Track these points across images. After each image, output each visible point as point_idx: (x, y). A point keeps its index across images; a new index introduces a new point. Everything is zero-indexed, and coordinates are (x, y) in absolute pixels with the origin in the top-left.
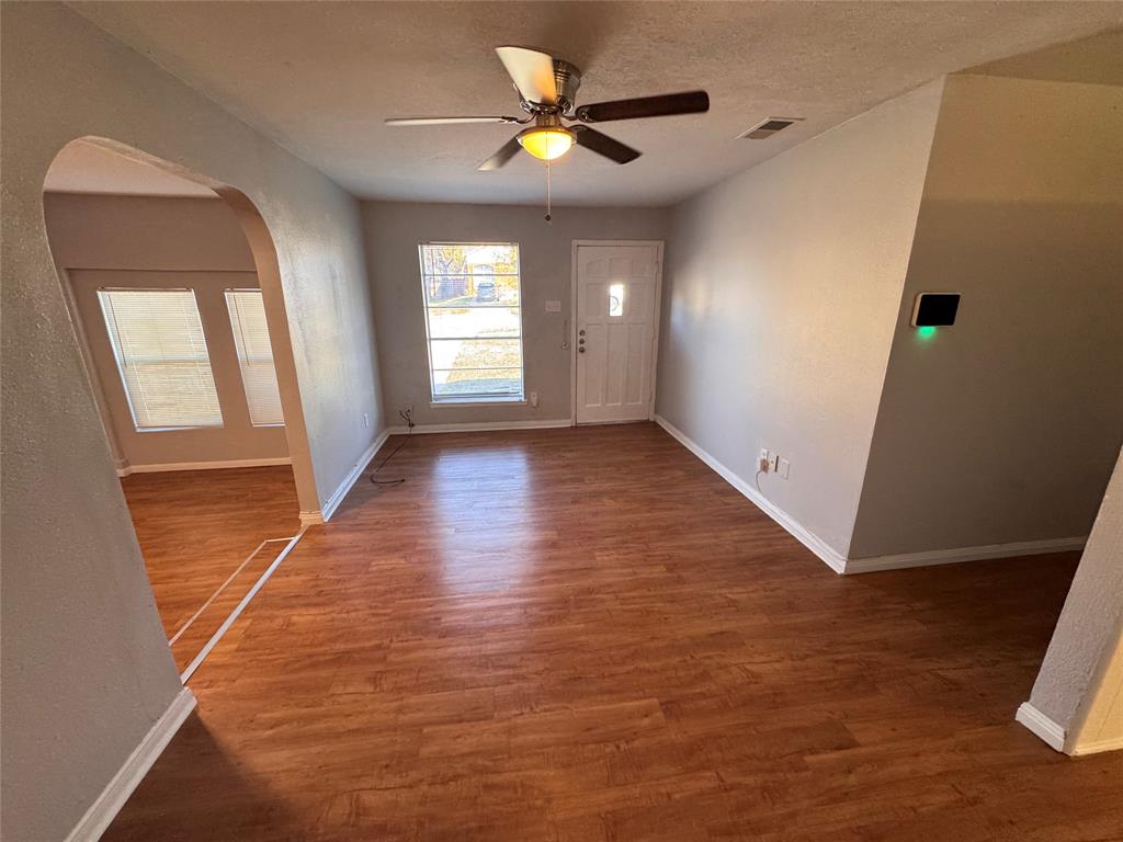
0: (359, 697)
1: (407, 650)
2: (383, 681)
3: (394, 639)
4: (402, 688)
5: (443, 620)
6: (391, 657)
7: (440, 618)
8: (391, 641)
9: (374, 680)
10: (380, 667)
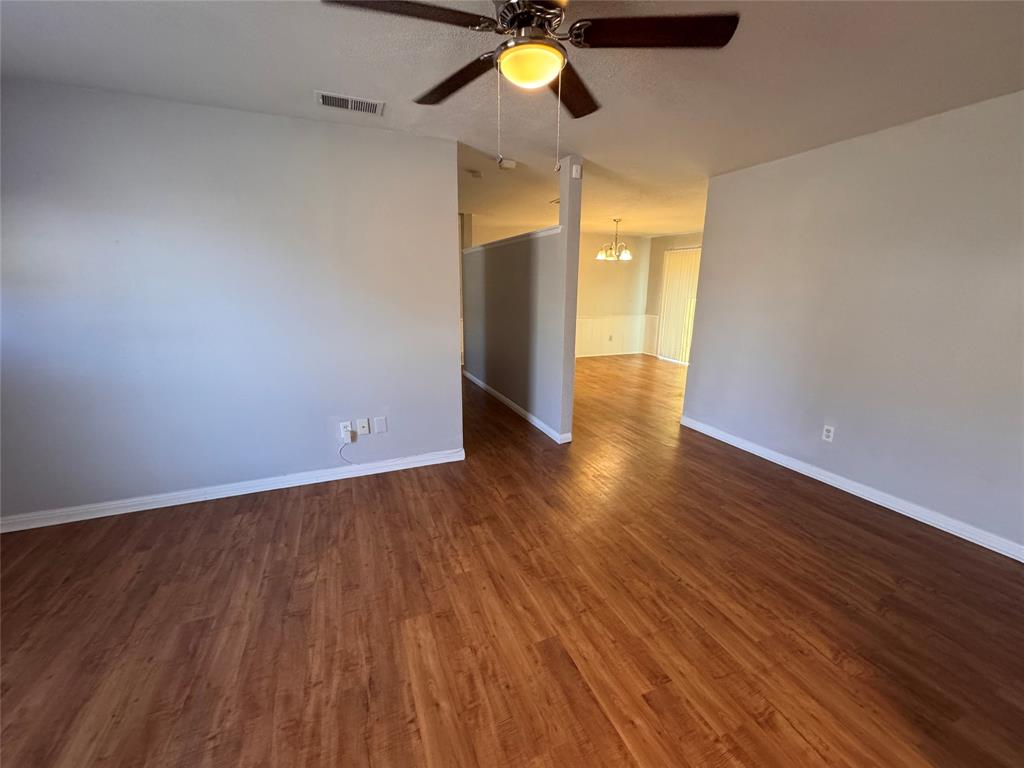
0: (795, 723)
1: (711, 708)
2: (761, 710)
3: (712, 738)
4: (749, 685)
5: (645, 692)
6: (734, 722)
7: (644, 696)
8: (717, 740)
9: (769, 723)
10: (752, 725)
